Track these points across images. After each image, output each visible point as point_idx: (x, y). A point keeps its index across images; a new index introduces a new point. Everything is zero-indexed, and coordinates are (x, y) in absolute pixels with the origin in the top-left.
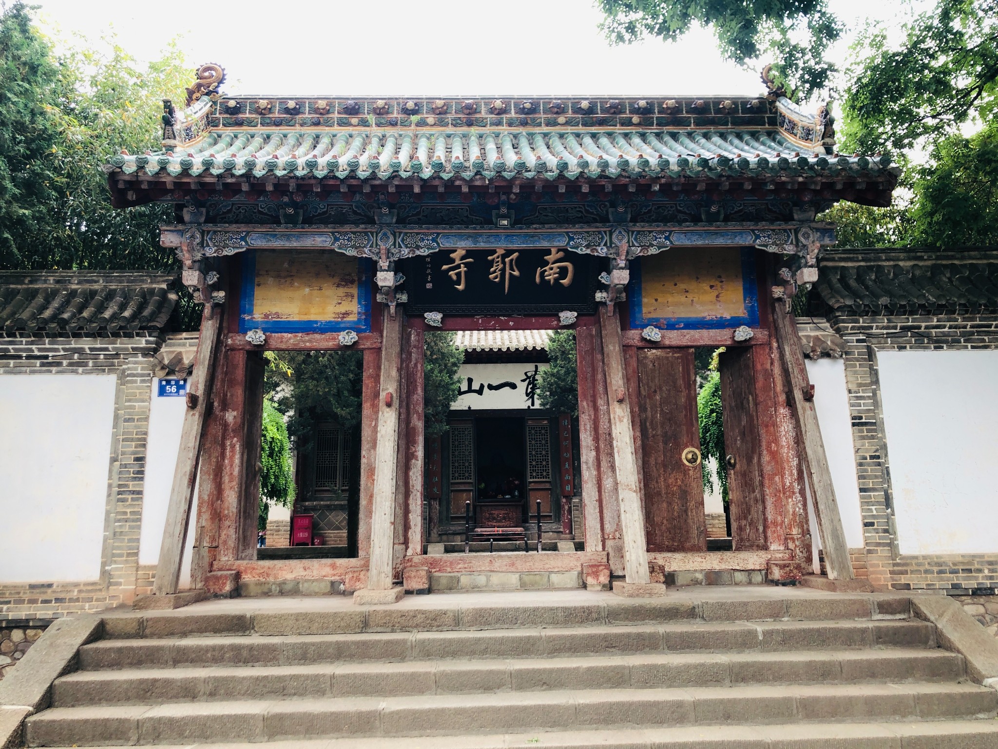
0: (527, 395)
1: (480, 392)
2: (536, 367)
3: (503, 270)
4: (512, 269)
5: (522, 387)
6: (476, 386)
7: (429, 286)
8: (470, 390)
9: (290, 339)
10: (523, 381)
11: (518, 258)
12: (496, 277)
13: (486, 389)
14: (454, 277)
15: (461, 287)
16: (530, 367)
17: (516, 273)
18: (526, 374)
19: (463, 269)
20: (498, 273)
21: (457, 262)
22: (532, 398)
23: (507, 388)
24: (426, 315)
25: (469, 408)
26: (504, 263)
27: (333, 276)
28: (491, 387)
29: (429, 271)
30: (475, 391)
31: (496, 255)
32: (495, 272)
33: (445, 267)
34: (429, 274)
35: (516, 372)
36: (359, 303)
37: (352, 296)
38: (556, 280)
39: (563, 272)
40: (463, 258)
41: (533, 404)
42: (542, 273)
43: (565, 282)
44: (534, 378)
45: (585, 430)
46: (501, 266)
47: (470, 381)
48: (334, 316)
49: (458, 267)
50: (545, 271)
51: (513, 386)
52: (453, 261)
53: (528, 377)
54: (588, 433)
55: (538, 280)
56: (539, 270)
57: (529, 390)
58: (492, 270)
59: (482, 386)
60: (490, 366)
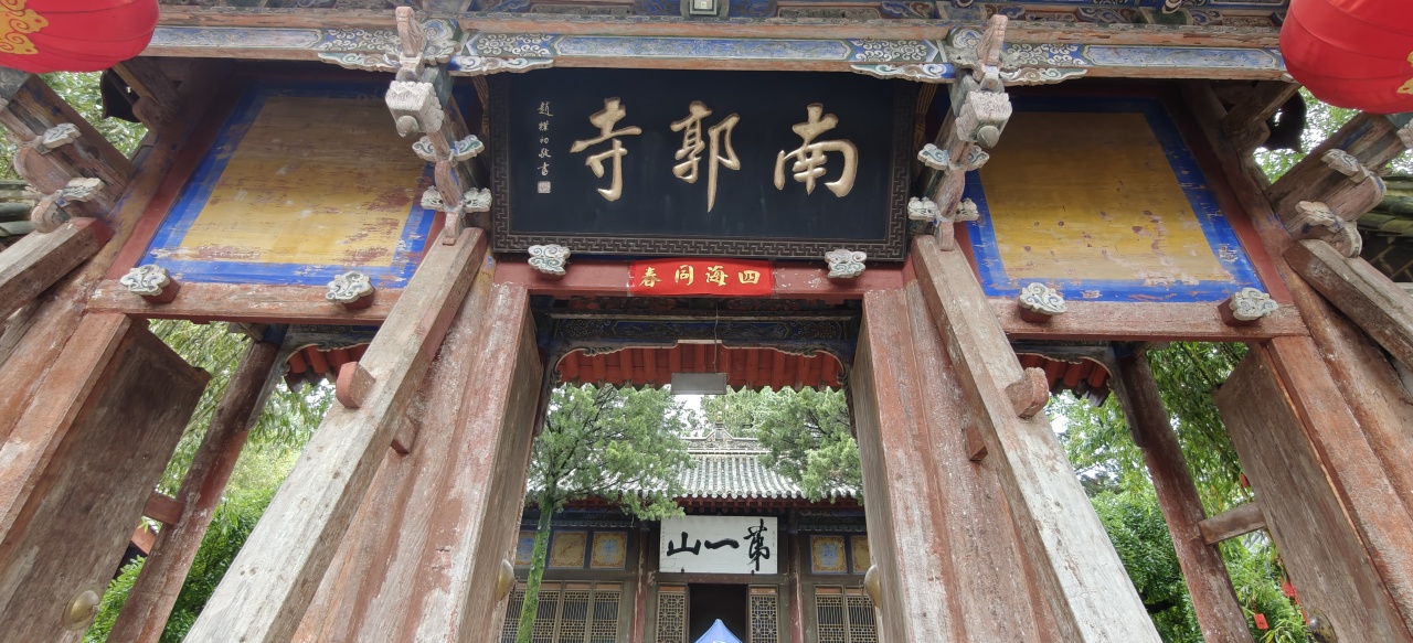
0: (751, 556)
1: (696, 550)
2: (762, 522)
3: (704, 155)
4: (723, 153)
5: (745, 545)
6: (691, 543)
7: (544, 187)
8: (684, 548)
9: (232, 293)
10: (747, 538)
11: (735, 129)
12: (689, 172)
13: (703, 547)
14: (599, 170)
15: (612, 193)
16: (754, 522)
17: (733, 162)
18: (749, 529)
19: (619, 150)
20: (694, 160)
21: (607, 134)
22: (757, 559)
23: (728, 546)
24: (532, 250)
25: (683, 570)
26: (706, 138)
27: (368, 191)
28: (708, 545)
29: (544, 153)
30: (690, 550)
31: (688, 122)
32: (685, 158)
33: (580, 146)
34: (545, 159)
35: (738, 527)
36: (405, 236)
37: (394, 224)
38: (820, 181)
39: (834, 163)
40: (618, 125)
41: (757, 569)
42: (790, 163)
43: (841, 186)
44: (759, 535)
45: (910, 523)
46: (700, 145)
47: (685, 536)
48: (342, 256)
49: (608, 145)
50: (795, 159)
51: (735, 545)
52: (597, 132)
53: (752, 534)
54: (918, 531)
55: (779, 180)
56: (782, 157)
57: (753, 550)
58: (681, 153)
59: (698, 543)
60: (708, 519)
